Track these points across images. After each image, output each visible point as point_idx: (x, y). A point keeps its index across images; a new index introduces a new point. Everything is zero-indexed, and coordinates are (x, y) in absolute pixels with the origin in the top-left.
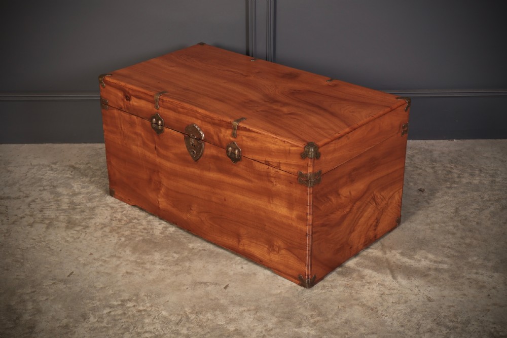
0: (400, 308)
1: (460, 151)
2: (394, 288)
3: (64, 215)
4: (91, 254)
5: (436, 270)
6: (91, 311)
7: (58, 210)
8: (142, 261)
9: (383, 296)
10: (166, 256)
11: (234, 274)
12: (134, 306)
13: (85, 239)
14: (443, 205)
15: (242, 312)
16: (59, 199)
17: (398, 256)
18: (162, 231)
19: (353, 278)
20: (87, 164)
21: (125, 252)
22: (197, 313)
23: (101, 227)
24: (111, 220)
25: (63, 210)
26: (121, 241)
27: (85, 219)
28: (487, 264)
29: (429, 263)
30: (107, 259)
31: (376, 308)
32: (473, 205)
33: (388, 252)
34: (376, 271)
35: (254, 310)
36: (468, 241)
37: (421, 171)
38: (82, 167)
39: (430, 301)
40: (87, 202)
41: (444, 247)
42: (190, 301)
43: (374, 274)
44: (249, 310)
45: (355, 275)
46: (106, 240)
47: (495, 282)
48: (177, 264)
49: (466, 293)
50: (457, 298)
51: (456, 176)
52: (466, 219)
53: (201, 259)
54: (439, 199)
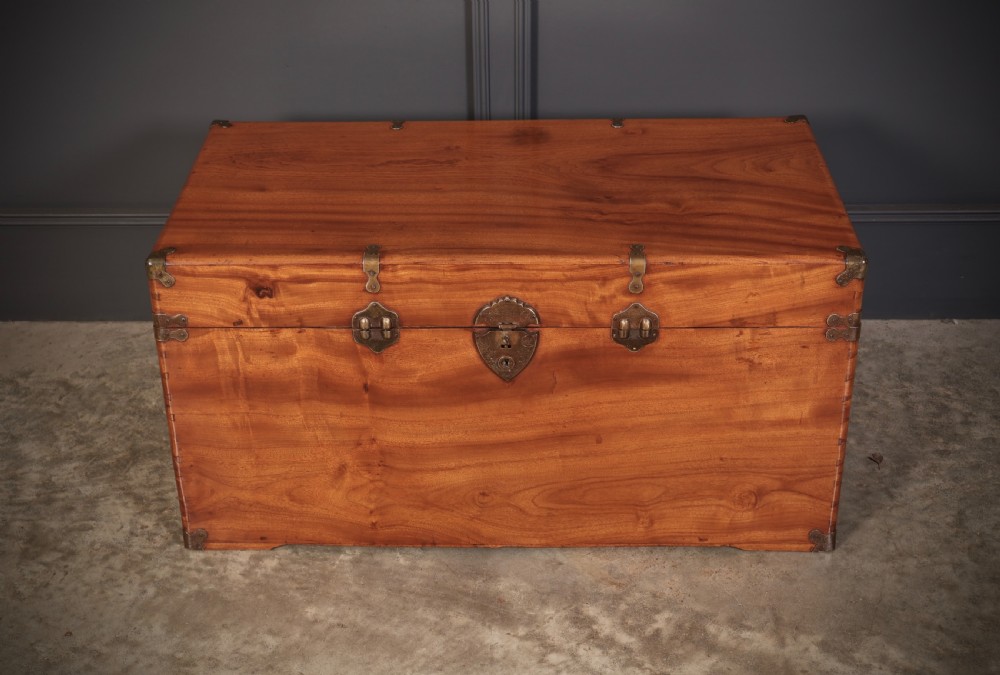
3: (22, 520)
4: (69, 634)
7: (10, 504)
8: (187, 657)
10: (246, 642)
13: (61, 589)
16: (20, 471)
17: (814, 652)
18: (248, 568)
20: (99, 377)
21: (150, 627)
23: (104, 554)
24: (132, 533)
26: (144, 596)
27: (69, 531)
30: (105, 650)
33: (788, 639)
38: (86, 384)
40: (82, 484)
46: (110, 594)
48: (272, 667)
51: (958, 418)
53: (331, 654)
54: (917, 485)
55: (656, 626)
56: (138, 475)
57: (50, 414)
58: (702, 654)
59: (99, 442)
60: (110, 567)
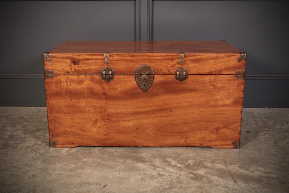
1: (271, 113)
2: (236, 189)
3: (3, 141)
4: (11, 164)
5: (267, 177)
8: (47, 168)
10: (65, 166)
11: (113, 178)
13: (11, 155)
16: (4, 133)
17: (237, 168)
18: (67, 151)
19: (203, 182)
20: (31, 116)
21: (36, 162)
23: (25, 148)
24: (34, 144)
25: (5, 138)
26: (36, 156)
27: (17, 144)
29: (261, 173)
30: (21, 167)
32: (286, 140)
33: (229, 166)
34: (221, 178)
37: (247, 122)
38: (27, 117)
40: (22, 135)
41: (270, 163)
43: (220, 179)
45: (204, 180)
46: (26, 155)
48: (72, 171)
52: (283, 148)
53: (90, 168)
55: (188, 163)
56: (38, 134)
57: (16, 122)
58: (203, 169)
59: (29, 127)
60: (27, 151)
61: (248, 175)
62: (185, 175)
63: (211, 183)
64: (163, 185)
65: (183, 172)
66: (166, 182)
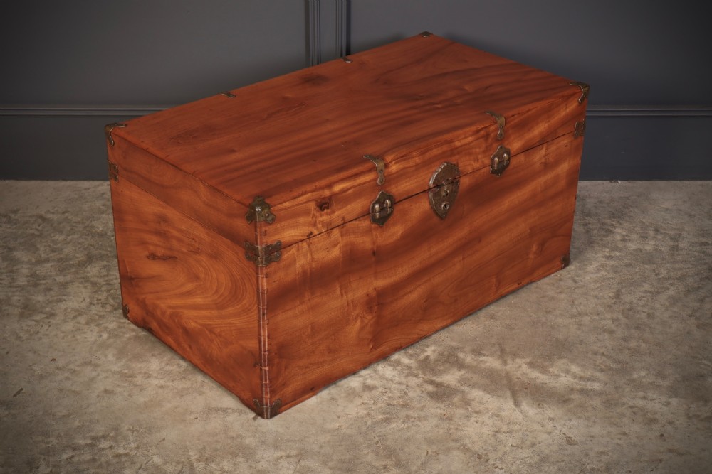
0: (523, 456)
1: (627, 198)
2: (515, 421)
3: (19, 296)
4: (54, 360)
5: (582, 391)
6: (43, 454)
7: (11, 287)
8: (130, 372)
9: (498, 435)
10: (168, 364)
12: (111, 447)
13: (47, 335)
14: (598, 285)
15: (277, 459)
16: (15, 268)
17: (525, 368)
19: (453, 404)
20: (64, 213)
21: (106, 356)
22: (207, 459)
23: (73, 315)
24: (91, 303)
25: (19, 286)
26: (101, 339)
27: (50, 302)
28: (662, 383)
29: (572, 380)
30: (77, 369)
31: (486, 455)
32: (643, 286)
34: (489, 393)
35: (296, 456)
36: (633, 344)
38: (55, 217)
39: (571, 444)
40: (56, 275)
41: (596, 353)
42: (199, 440)
43: (487, 397)
44: (288, 456)
45: (456, 399)
46: (78, 337)
47: (672, 413)
48: (184, 378)
49: (627, 431)
50: (612, 439)
51: (619, 238)
52: (631, 309)
54: (592, 276)
55: (426, 354)
56: (93, 270)
57: (33, 234)
58: (455, 369)
59: (66, 251)
60: (78, 323)
61: (545, 386)
62: (418, 385)
63: (469, 407)
64: (372, 412)
65: (414, 378)
66: (379, 405)
